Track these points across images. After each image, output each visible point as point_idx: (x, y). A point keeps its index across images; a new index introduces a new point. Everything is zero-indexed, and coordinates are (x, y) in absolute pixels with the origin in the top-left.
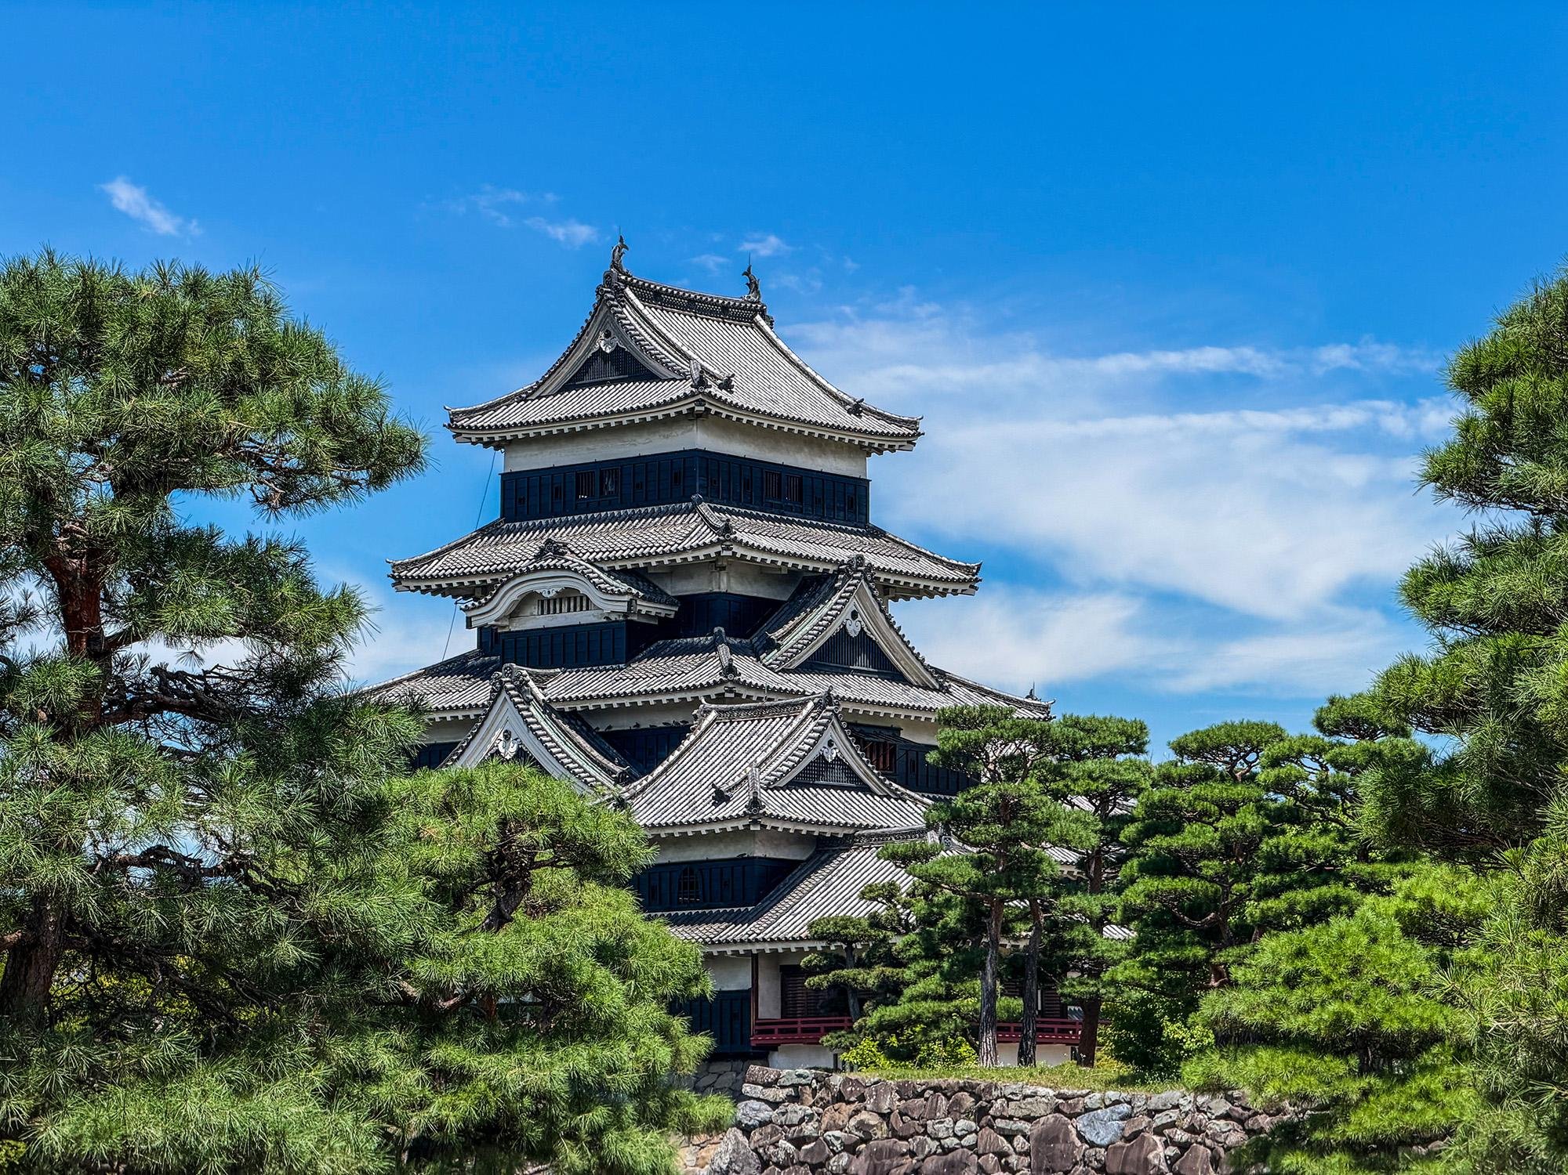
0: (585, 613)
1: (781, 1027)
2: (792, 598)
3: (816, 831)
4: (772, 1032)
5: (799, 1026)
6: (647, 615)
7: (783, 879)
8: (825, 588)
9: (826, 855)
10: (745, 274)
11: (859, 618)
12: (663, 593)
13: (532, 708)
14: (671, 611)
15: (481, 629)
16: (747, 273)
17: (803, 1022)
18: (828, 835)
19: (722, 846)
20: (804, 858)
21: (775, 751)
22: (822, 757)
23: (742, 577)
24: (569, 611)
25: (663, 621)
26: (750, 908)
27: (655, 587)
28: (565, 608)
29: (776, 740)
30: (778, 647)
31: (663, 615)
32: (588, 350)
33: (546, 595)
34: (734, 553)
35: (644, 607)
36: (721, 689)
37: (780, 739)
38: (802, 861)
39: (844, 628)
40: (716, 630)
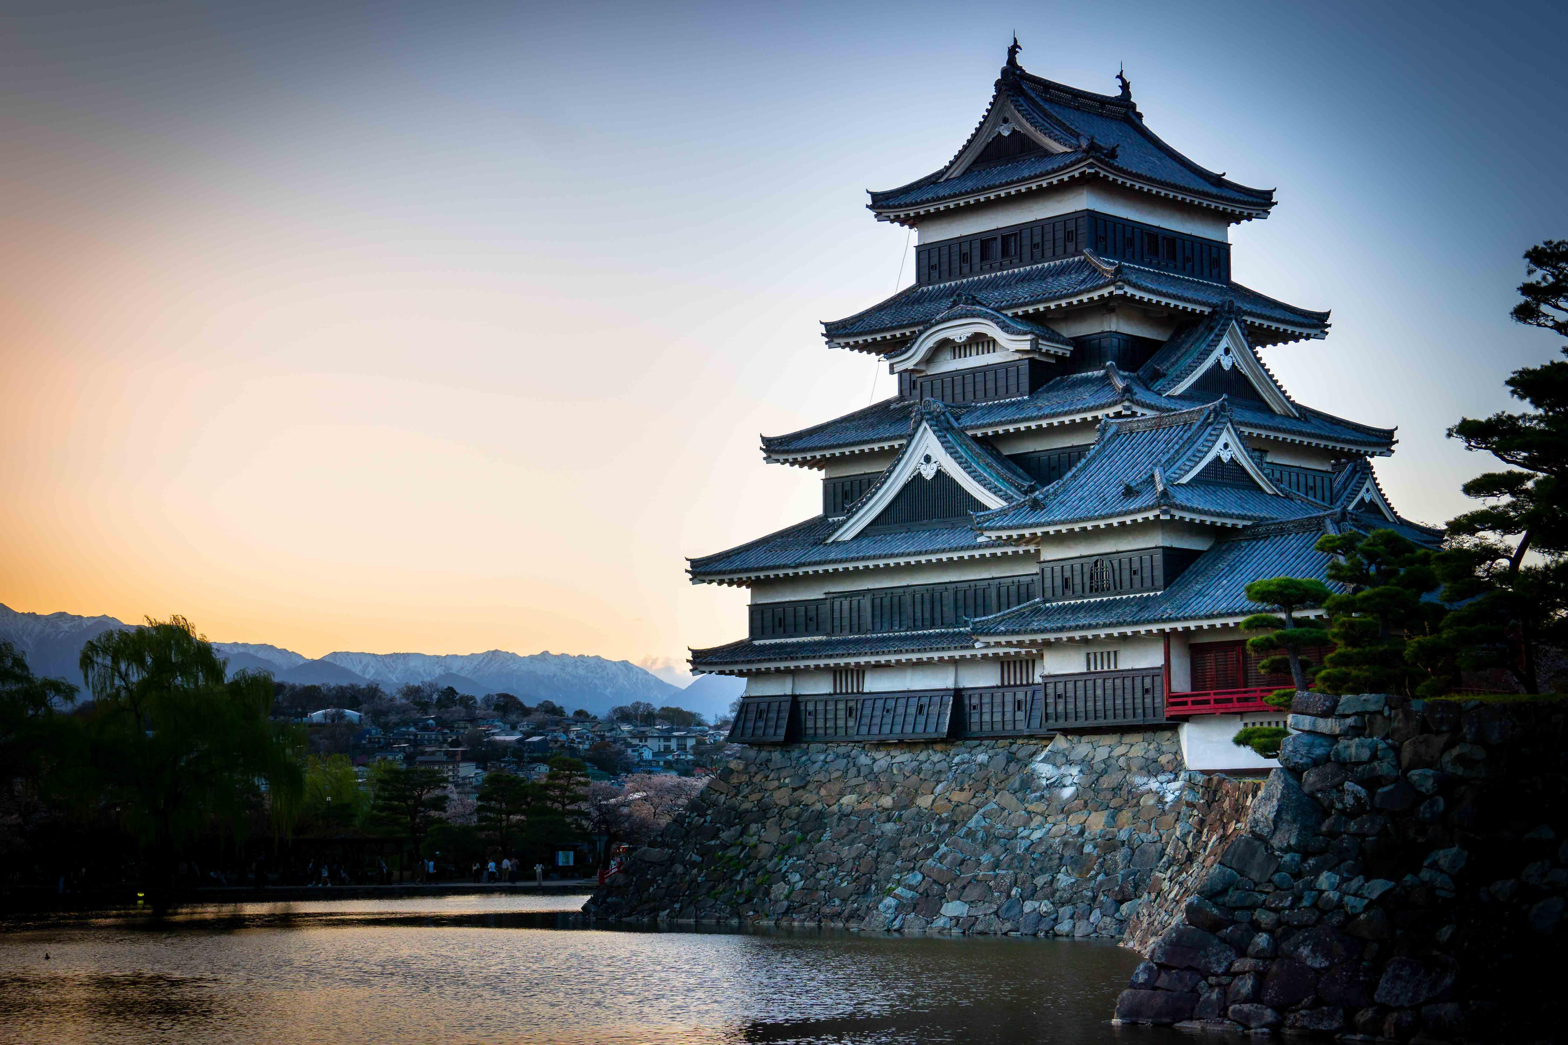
0: (992, 355)
1: (1192, 699)
2: (1172, 339)
3: (1219, 522)
4: (1185, 703)
5: (1212, 698)
6: (1047, 354)
7: (1187, 567)
8: (1201, 328)
9: (1226, 546)
10: (1118, 77)
11: (1231, 354)
12: (1059, 335)
13: (948, 436)
14: (1066, 351)
15: (900, 374)
16: (1120, 77)
17: (1215, 694)
18: (1229, 526)
19: (1130, 538)
20: (1205, 549)
21: (1177, 452)
22: (1218, 459)
23: (1129, 318)
24: (978, 354)
25: (1060, 359)
26: (1159, 593)
27: (1053, 331)
28: (974, 352)
29: (1177, 443)
30: (1164, 375)
31: (1060, 354)
32: (988, 136)
33: (958, 340)
34: (1126, 293)
35: (1045, 346)
36: (1118, 408)
37: (1181, 442)
38: (1203, 552)
39: (1218, 363)
40: (1108, 363)
